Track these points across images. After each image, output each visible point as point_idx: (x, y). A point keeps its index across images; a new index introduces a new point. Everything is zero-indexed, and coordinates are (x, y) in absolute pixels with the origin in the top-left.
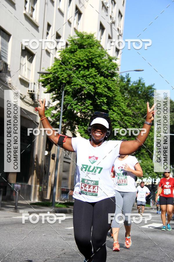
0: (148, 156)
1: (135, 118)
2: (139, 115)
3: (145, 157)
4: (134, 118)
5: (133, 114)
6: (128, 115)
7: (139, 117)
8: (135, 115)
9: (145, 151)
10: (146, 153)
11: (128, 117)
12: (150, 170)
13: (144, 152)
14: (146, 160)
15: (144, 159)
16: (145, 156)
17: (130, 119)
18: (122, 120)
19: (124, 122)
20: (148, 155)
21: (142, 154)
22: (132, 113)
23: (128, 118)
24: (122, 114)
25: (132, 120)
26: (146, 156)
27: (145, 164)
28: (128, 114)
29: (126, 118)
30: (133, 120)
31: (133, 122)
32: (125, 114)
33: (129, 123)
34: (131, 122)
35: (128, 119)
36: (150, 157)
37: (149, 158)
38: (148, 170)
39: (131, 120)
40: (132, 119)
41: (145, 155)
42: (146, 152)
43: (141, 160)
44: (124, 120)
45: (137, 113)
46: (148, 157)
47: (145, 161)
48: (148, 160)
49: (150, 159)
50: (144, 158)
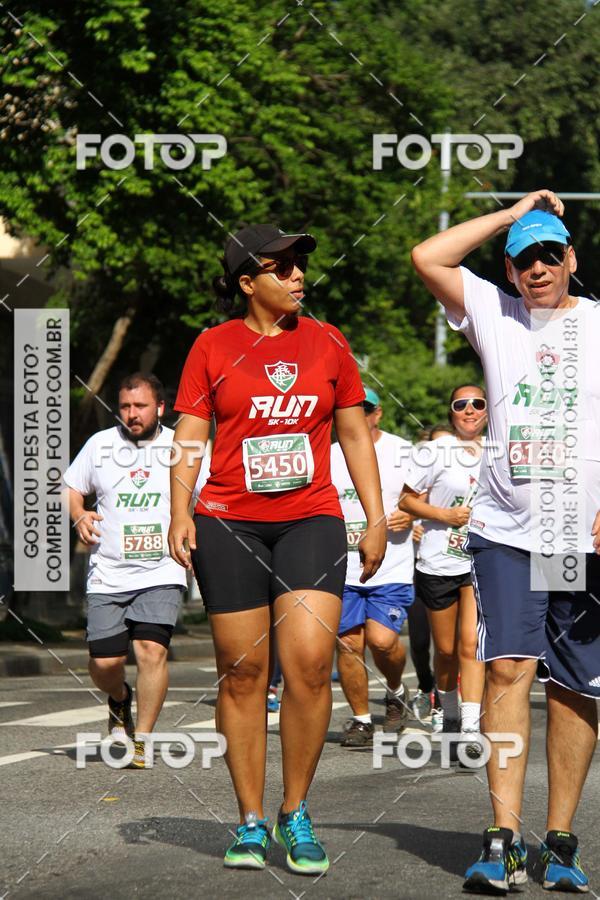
0: (409, 328)
1: (321, 111)
2: (345, 91)
3: (388, 337)
4: (315, 113)
5: (311, 86)
6: (283, 94)
7: (343, 101)
8: (323, 92)
9: (387, 299)
10: (395, 313)
11: (282, 110)
12: (419, 411)
13: (385, 304)
14: (398, 350)
15: (384, 348)
16: (393, 328)
17: (292, 118)
18: (247, 126)
19: (259, 137)
20: (404, 321)
21: (374, 317)
22: (303, 85)
23: (278, 116)
24: (244, 95)
25: (302, 123)
26: (398, 330)
27: (391, 376)
28: (278, 89)
29: (267, 113)
30: (312, 124)
31: (312, 138)
32: (266, 94)
33: (289, 141)
34: (301, 135)
35: (279, 123)
36: (419, 336)
37: (414, 340)
38: (411, 410)
39: (297, 128)
40: (306, 119)
41: (387, 322)
42: (396, 307)
43: (368, 353)
44: (256, 126)
45: (334, 83)
46: (406, 335)
47: (393, 358)
48: (408, 354)
49: (421, 346)
50: (385, 340)
